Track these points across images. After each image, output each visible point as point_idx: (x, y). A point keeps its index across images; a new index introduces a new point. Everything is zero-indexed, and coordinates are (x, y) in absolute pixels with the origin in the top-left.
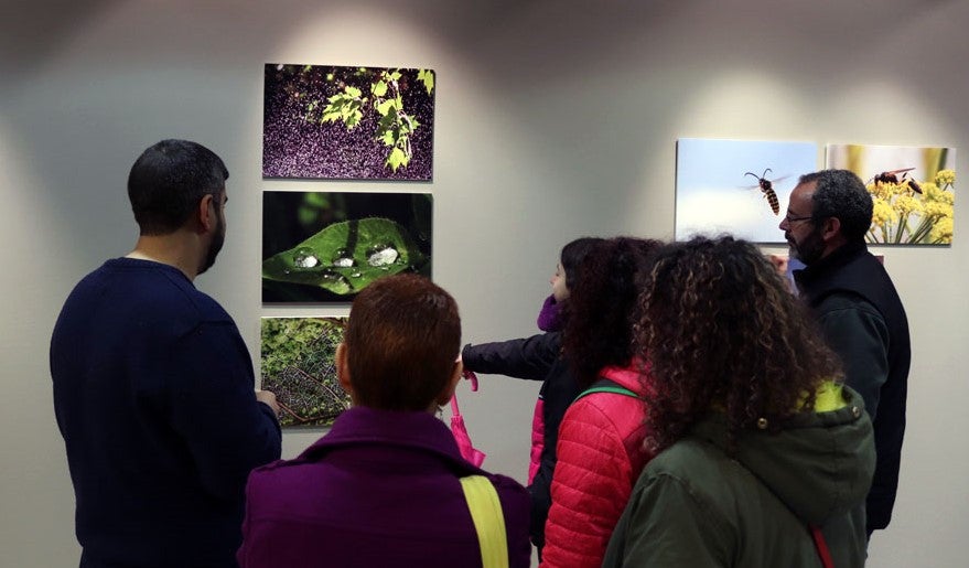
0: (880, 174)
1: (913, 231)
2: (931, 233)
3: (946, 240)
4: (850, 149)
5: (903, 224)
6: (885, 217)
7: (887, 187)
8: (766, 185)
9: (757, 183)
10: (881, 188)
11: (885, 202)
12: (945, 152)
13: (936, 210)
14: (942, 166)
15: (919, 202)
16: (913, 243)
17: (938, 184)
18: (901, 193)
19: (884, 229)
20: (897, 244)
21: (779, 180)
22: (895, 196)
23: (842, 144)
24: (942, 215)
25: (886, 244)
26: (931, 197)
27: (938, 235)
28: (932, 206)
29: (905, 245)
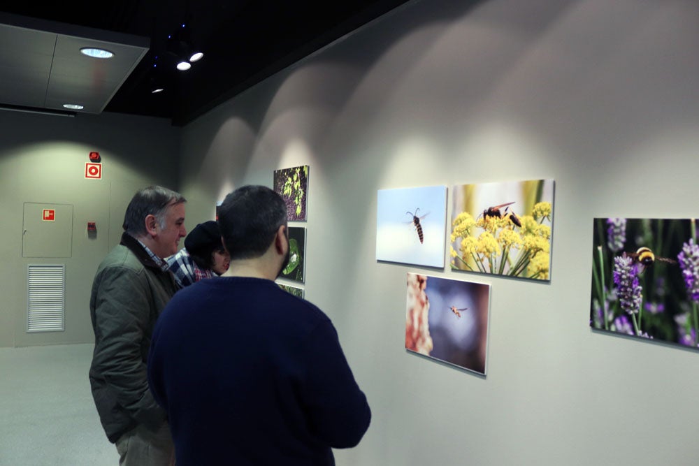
0: (487, 209)
1: (514, 265)
2: (529, 267)
3: (542, 276)
4: (466, 188)
5: (505, 256)
6: (491, 249)
7: (493, 220)
8: (417, 221)
9: (412, 219)
10: (488, 222)
11: (491, 235)
12: (541, 183)
13: (533, 243)
14: (538, 199)
15: (518, 236)
16: (513, 276)
17: (535, 217)
18: (504, 227)
19: (490, 260)
20: (500, 275)
21: (423, 217)
22: (499, 230)
23: (460, 184)
24: (538, 250)
25: (492, 274)
26: (529, 231)
27: (535, 270)
28: (530, 240)
29: (506, 277)
